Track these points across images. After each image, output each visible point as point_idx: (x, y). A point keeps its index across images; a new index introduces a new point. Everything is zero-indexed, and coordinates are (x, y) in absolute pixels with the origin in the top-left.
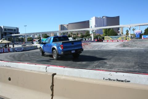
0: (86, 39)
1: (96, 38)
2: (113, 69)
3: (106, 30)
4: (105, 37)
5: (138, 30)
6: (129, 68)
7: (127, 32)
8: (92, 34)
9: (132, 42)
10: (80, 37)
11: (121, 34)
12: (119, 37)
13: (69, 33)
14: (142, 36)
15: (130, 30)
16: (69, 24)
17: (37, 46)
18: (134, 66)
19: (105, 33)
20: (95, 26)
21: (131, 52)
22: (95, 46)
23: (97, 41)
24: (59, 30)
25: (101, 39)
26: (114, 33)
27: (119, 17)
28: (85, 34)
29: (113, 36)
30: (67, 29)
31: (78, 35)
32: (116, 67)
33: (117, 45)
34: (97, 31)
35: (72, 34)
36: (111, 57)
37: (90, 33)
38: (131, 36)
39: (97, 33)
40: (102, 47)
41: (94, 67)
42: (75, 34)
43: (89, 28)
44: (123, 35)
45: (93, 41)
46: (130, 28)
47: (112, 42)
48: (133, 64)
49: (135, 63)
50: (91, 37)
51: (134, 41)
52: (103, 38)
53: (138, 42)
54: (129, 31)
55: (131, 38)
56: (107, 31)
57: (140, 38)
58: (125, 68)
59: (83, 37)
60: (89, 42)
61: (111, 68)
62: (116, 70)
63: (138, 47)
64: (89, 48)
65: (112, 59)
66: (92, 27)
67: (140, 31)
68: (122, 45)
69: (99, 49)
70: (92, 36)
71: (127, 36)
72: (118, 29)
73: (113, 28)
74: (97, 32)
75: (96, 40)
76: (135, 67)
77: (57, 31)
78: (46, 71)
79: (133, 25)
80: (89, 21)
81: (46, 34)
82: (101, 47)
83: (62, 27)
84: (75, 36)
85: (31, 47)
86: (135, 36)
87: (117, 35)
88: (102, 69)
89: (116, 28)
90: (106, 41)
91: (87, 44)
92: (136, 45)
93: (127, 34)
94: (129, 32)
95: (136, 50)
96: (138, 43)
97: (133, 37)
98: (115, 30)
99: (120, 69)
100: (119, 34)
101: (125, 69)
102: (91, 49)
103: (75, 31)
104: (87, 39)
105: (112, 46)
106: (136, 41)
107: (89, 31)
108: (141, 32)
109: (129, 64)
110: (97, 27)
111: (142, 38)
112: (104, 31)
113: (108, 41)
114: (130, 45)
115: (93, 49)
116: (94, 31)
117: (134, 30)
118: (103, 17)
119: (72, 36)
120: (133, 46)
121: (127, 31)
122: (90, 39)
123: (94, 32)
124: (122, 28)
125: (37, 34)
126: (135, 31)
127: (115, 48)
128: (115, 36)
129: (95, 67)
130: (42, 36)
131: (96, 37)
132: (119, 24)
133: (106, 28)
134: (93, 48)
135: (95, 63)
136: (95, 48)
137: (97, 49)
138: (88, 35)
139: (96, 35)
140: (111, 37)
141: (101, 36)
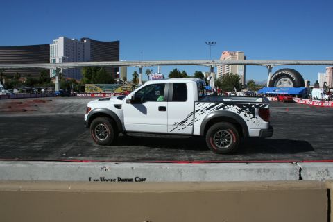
0: (40, 90)
2: (107, 157)
3: (89, 69)
4: (87, 85)
5: (156, 74)
7: (136, 77)
8: (55, 77)
10: (24, 84)
11: (122, 79)
12: (117, 87)
15: (141, 72)
19: (86, 76)
20: (64, 60)
22: (63, 107)
26: (107, 79)
27: (118, 43)
28: (38, 78)
29: (105, 83)
31: (20, 80)
34: (69, 70)
35: (2, 74)
37: (52, 75)
39: (69, 76)
40: (80, 110)
41: (63, 156)
42: (11, 77)
43: (49, 62)
44: (126, 82)
46: (141, 69)
50: (53, 86)
52: (83, 89)
54: (140, 75)
56: (91, 73)
58: (133, 153)
59: (31, 83)
60: (47, 96)
61: (102, 156)
62: (113, 159)
64: (49, 111)
66: (57, 62)
67: (161, 74)
69: (74, 113)
70: (56, 82)
72: (117, 68)
73: (104, 67)
74: (67, 74)
79: (147, 63)
80: (48, 46)
84: (10, 80)
87: (114, 82)
88: (82, 158)
89: (112, 66)
90: (89, 95)
91: (44, 102)
93: (135, 81)
94: (140, 77)
98: (108, 72)
99: (122, 155)
100: (118, 81)
101: (132, 156)
102: (54, 114)
103: (11, 69)
104: (43, 90)
107: (49, 70)
108: (162, 78)
110: (69, 62)
112: (83, 72)
113: (93, 94)
115: (59, 114)
116: (61, 71)
117: (148, 72)
118: (83, 40)
119: (4, 81)
121: (136, 75)
122: (50, 90)
123: (61, 74)
124: (126, 66)
129: (65, 156)
131: (65, 85)
132: (118, 60)
133: (90, 66)
134: (58, 112)
135: (65, 147)
136: (63, 111)
137: (67, 113)
138: (45, 80)
139: (64, 79)
140: (101, 87)
141: (77, 83)
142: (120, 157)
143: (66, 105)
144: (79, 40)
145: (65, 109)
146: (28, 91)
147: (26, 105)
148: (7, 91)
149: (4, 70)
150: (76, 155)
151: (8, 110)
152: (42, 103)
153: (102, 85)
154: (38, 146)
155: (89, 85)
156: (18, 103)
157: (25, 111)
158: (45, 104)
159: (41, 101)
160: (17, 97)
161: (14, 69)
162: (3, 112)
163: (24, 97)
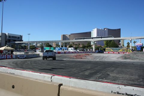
0: (87, 50)
1: (97, 49)
4: (106, 48)
5: (139, 43)
6: (133, 81)
7: (128, 45)
8: (93, 45)
9: (133, 55)
11: (122, 46)
12: (120, 49)
13: (70, 43)
14: (143, 49)
15: (131, 42)
16: (71, 34)
17: (39, 54)
18: (138, 79)
19: (106, 44)
21: (133, 65)
22: (96, 57)
23: (98, 53)
24: (61, 40)
25: (102, 51)
26: (115, 45)
27: (120, 29)
28: (86, 45)
29: (114, 47)
30: (69, 39)
31: (80, 46)
32: (120, 79)
33: (118, 56)
35: (73, 44)
36: (113, 69)
37: (92, 44)
38: (132, 48)
42: (77, 45)
44: (124, 47)
45: (94, 52)
46: (131, 41)
47: (113, 53)
48: (137, 77)
49: (139, 76)
50: (92, 48)
51: (135, 54)
52: (105, 50)
53: (139, 54)
54: (130, 44)
55: (132, 51)
56: (108, 43)
57: (141, 51)
58: (129, 80)
59: (84, 47)
60: (90, 53)
61: (114, 81)
62: (120, 82)
63: (139, 60)
64: (91, 59)
65: (114, 71)
67: (141, 43)
68: (124, 57)
69: (101, 60)
70: (94, 47)
71: (128, 49)
72: (119, 41)
73: (114, 40)
74: (98, 44)
75: (97, 51)
76: (139, 81)
77: (59, 41)
78: (51, 81)
79: (134, 38)
80: (91, 32)
81: (48, 43)
82: (103, 58)
83: (64, 37)
84: (76, 46)
85: (34, 55)
86: (136, 49)
87: (118, 47)
88: (105, 80)
89: (118, 40)
90: (107, 53)
91: (89, 55)
92: (137, 57)
93: (128, 46)
94: (130, 45)
95: (138, 62)
96: (140, 56)
97: (133, 50)
98: (116, 42)
99: (124, 81)
100: (120, 46)
101: (129, 82)
102: (93, 60)
104: (88, 50)
105: (113, 57)
106: (137, 54)
107: (91, 42)
108: (142, 45)
109: (132, 77)
111: (143, 51)
112: (105, 42)
113: (109, 52)
114: (132, 58)
115: (95, 60)
116: (96, 42)
117: (135, 42)
118: (104, 29)
119: (74, 46)
120: (135, 58)
121: (128, 44)
122: (91, 50)
123: (95, 44)
124: (123, 40)
125: (39, 42)
126: (136, 44)
127: (117, 59)
128: (116, 47)
129: (98, 79)
130: (45, 45)
132: (120, 37)
133: (108, 40)
134: (94, 59)
135: (98, 75)
136: (96, 59)
137: (98, 60)
138: (89, 46)
139: (97, 46)
140: (112, 49)
141: (102, 47)
142: (123, 82)
143: (98, 56)
144: (103, 29)
145: (97, 58)
146: (82, 50)
147: (82, 56)
148: (75, 50)
149: (74, 42)
150: (103, 79)
151: (75, 57)
152: (88, 55)
153: (113, 48)
154: (87, 73)
155: (107, 48)
156: (79, 55)
157: (81, 58)
158: (89, 56)
159: (88, 54)
160: (79, 53)
161: (78, 42)
162: (74, 58)
163: (81, 53)
